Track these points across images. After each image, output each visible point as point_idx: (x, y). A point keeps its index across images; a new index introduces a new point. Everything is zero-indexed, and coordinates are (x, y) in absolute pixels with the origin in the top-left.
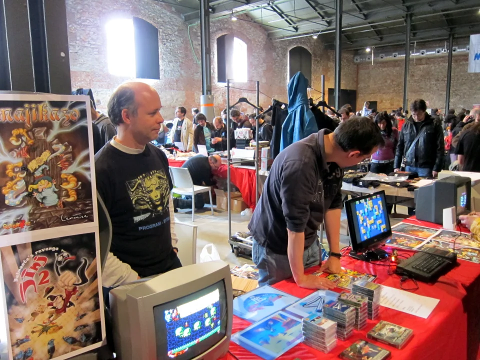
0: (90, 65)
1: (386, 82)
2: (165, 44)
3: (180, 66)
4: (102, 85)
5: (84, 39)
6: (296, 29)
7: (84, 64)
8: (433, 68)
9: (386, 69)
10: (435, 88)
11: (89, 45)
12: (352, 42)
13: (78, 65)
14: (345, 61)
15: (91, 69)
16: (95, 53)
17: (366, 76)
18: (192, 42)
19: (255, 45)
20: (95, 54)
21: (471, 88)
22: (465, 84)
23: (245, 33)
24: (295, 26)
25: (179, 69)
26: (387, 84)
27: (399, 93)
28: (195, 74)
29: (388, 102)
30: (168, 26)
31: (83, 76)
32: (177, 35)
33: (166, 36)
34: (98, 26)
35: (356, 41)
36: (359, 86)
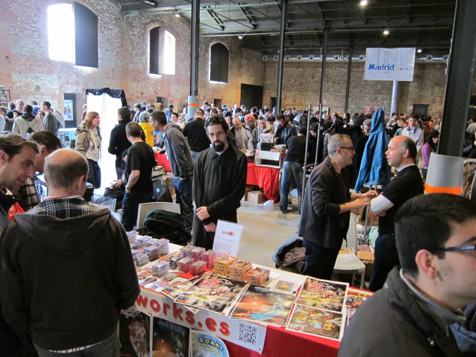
0: (30, 48)
1: (290, 80)
2: (103, 32)
3: (116, 55)
4: (42, 71)
5: (24, 20)
6: (223, 28)
7: (24, 47)
8: (331, 72)
9: (289, 69)
10: (332, 89)
11: (29, 28)
12: (265, 43)
13: (18, 48)
14: (255, 59)
15: (31, 53)
16: (36, 36)
17: (272, 74)
18: (128, 32)
19: (183, 39)
20: (36, 38)
21: (361, 92)
22: (356, 87)
23: (175, 27)
24: (222, 25)
25: (115, 59)
26: (290, 83)
27: (302, 91)
28: (129, 64)
29: (291, 99)
30: (106, 14)
31: (23, 61)
32: (115, 24)
33: (104, 24)
34: (39, 8)
35: (269, 43)
36: (266, 82)
